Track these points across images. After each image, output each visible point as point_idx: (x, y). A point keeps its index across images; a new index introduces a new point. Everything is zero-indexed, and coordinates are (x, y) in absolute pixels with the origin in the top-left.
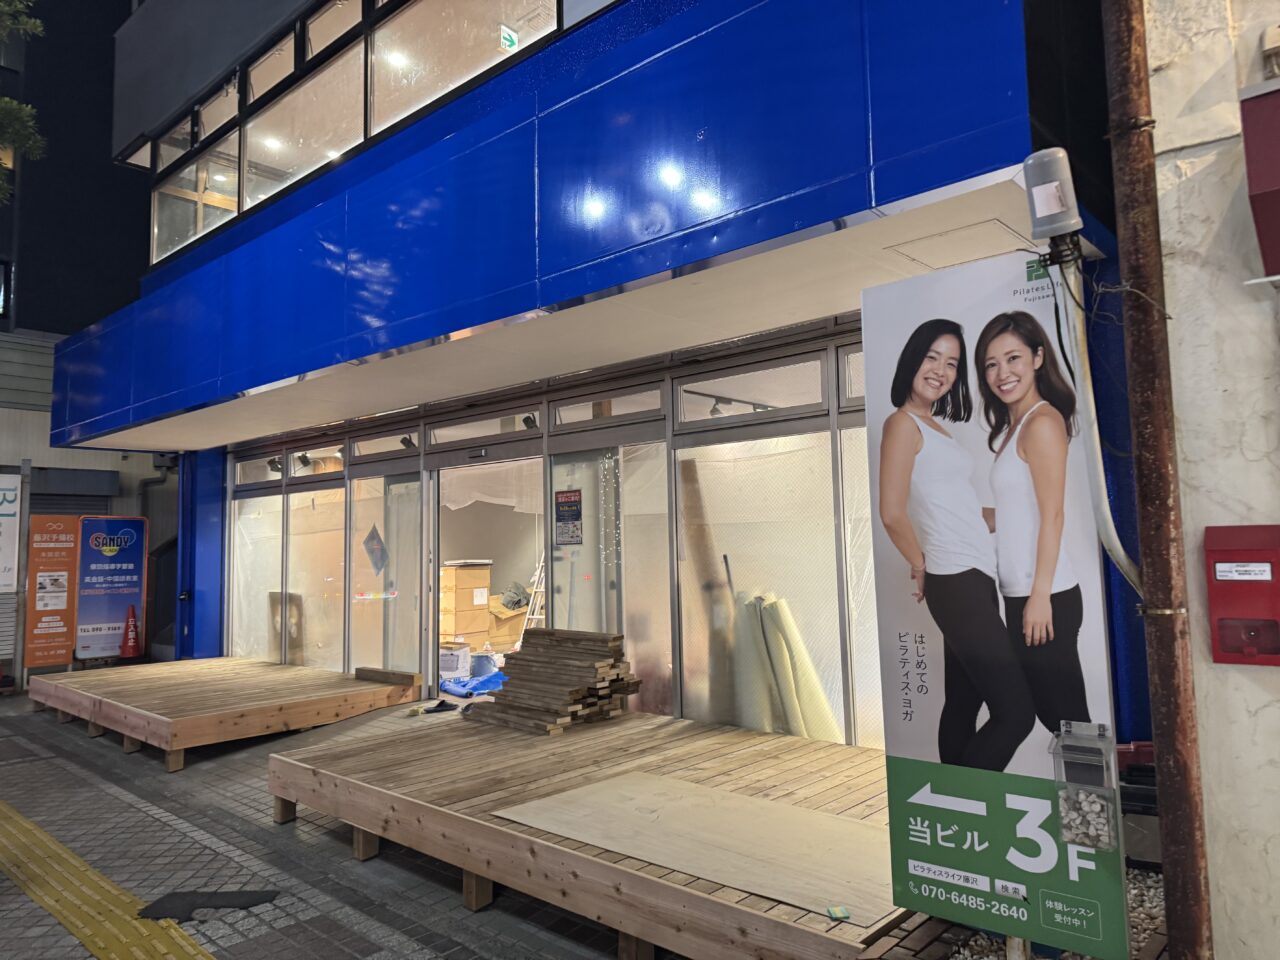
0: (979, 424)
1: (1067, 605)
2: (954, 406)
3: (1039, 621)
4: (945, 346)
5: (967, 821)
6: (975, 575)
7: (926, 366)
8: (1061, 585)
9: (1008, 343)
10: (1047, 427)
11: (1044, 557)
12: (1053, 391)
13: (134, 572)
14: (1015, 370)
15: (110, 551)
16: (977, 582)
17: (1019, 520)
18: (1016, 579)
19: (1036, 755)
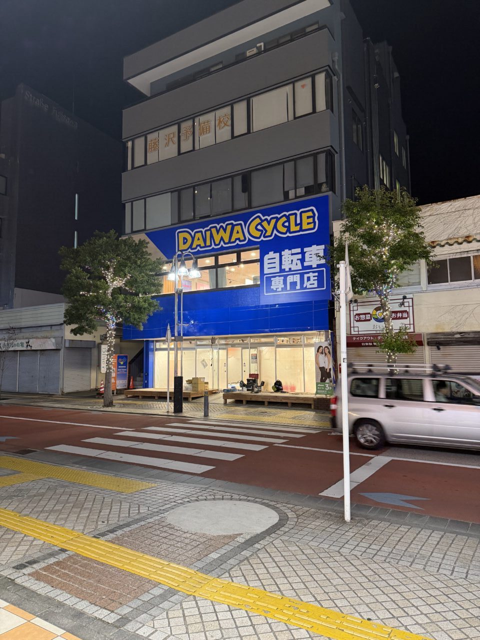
0: (324, 355)
1: (330, 369)
2: (322, 353)
3: (328, 371)
4: (321, 348)
7: (320, 350)
9: (326, 349)
10: (329, 356)
11: (328, 366)
12: (329, 352)
13: (126, 368)
14: (327, 351)
15: (122, 363)
16: (323, 368)
17: (327, 363)
18: (326, 367)
19: (328, 381)
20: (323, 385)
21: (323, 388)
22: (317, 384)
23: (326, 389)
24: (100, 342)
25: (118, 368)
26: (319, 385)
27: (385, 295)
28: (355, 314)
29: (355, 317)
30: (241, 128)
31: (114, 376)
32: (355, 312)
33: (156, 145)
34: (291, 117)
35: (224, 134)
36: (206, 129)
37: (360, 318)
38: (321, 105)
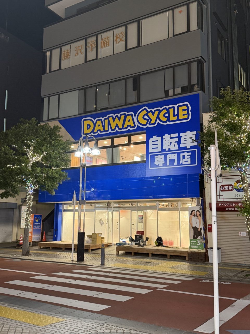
0: (196, 217)
1: (201, 229)
2: (194, 216)
3: (199, 230)
4: (194, 211)
5: (195, 243)
6: (195, 227)
7: (193, 213)
8: (201, 227)
9: (198, 212)
10: (200, 218)
11: (200, 226)
12: (200, 215)
13: (40, 225)
14: (198, 214)
15: (37, 221)
16: (196, 227)
17: (198, 223)
18: (198, 227)
19: (199, 238)
20: (195, 242)
21: (195, 244)
22: (191, 240)
23: (198, 244)
24: (21, 204)
25: (34, 225)
26: (192, 241)
27: (244, 171)
28: (220, 185)
29: (221, 188)
30: (133, 43)
31: (31, 231)
32: (221, 184)
33: (68, 54)
34: (171, 35)
35: (120, 47)
36: (107, 43)
37: (224, 188)
38: (194, 26)
